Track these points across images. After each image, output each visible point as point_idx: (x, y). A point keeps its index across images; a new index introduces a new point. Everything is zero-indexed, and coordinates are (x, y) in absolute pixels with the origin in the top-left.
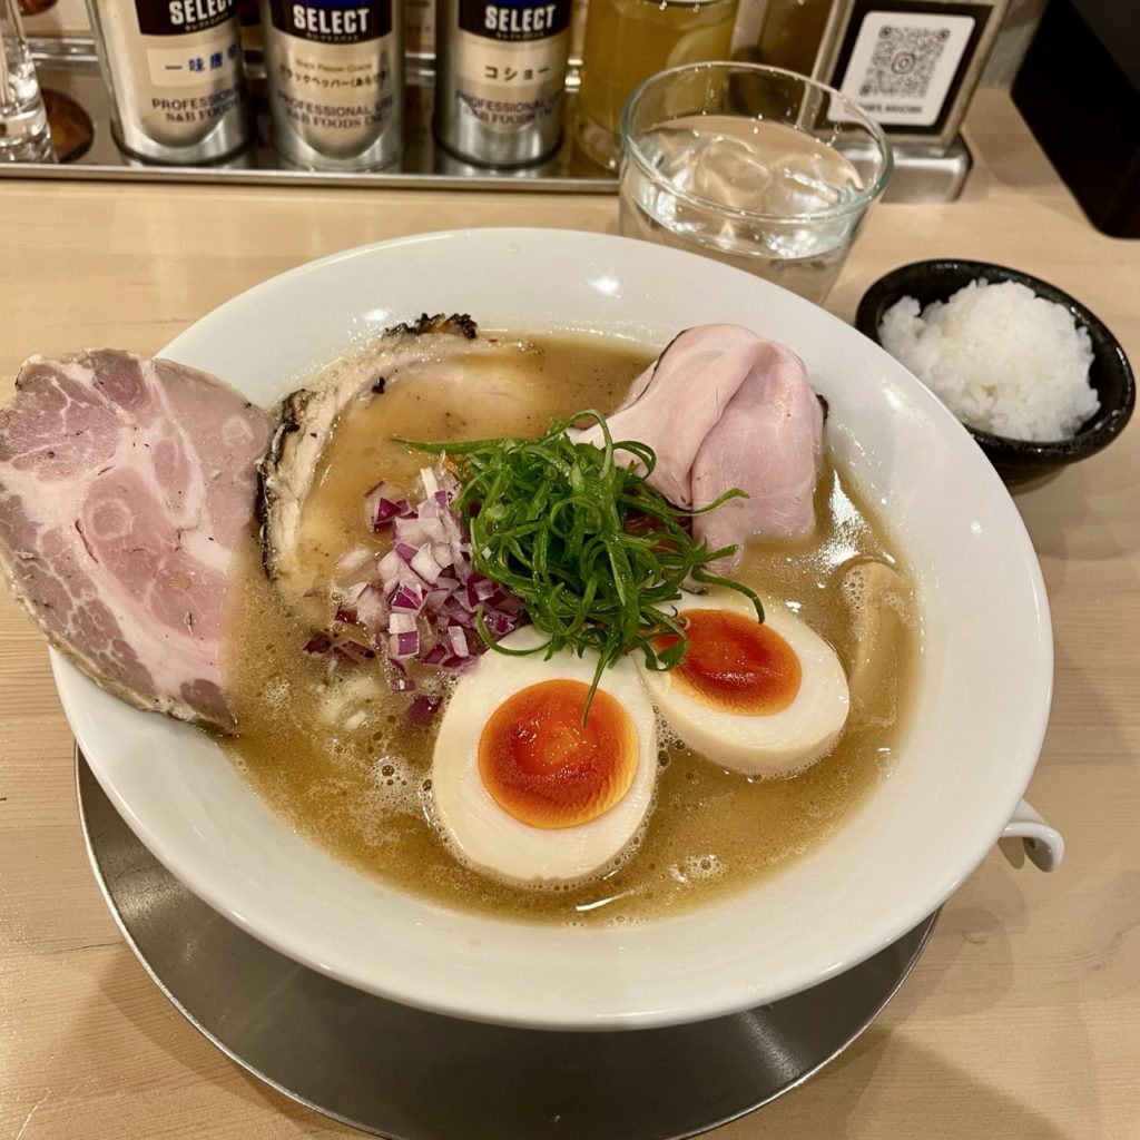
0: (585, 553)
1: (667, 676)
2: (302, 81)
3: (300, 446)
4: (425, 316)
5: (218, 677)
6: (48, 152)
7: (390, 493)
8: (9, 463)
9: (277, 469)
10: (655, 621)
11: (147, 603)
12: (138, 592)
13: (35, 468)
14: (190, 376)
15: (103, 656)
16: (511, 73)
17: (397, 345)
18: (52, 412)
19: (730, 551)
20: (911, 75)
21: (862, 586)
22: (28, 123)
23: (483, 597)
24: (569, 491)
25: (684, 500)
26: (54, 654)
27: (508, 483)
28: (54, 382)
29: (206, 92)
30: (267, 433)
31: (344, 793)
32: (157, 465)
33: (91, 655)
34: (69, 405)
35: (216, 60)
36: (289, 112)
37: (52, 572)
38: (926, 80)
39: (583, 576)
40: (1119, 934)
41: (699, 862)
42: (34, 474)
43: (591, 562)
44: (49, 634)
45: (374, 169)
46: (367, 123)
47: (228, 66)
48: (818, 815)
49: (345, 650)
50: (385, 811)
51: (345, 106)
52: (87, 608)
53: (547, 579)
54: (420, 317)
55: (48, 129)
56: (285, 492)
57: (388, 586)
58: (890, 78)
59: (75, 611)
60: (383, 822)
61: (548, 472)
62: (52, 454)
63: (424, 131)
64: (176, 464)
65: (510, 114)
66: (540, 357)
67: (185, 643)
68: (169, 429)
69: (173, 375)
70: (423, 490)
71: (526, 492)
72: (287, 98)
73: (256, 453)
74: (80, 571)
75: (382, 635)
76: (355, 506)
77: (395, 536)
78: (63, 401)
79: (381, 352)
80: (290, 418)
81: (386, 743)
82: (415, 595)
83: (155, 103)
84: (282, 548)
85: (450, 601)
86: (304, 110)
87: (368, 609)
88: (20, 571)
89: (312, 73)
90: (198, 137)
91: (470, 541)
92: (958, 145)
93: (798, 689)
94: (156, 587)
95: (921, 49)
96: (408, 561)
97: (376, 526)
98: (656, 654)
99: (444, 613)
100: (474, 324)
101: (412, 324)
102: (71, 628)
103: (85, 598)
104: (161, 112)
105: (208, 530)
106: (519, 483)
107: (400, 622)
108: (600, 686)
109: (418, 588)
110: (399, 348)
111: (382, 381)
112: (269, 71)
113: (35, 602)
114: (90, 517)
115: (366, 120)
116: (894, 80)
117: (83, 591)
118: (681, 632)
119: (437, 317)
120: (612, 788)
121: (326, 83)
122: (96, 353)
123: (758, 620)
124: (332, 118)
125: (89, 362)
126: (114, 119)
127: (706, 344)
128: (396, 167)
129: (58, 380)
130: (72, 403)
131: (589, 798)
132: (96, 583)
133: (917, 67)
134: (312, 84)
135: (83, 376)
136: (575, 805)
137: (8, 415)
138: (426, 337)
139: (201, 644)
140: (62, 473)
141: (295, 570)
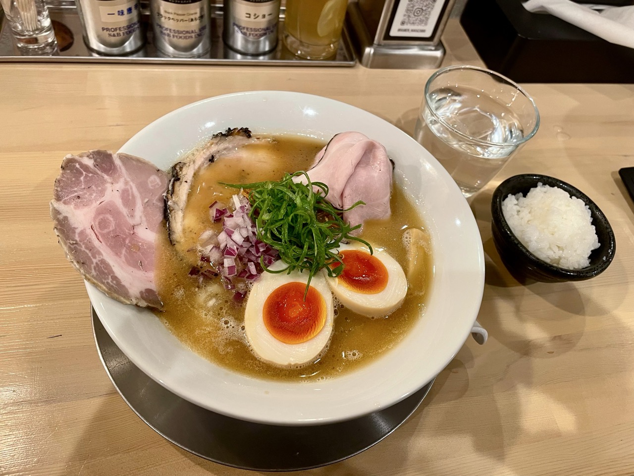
0: (303, 231)
1: (337, 279)
2: (167, 19)
3: (181, 187)
4: (229, 129)
5: (153, 286)
6: (56, 49)
7: (219, 206)
8: (61, 202)
9: (172, 197)
10: (331, 256)
11: (123, 259)
12: (119, 254)
13: (73, 203)
14: (133, 160)
15: (108, 283)
16: (256, 16)
17: (218, 142)
18: (78, 179)
19: (359, 226)
20: (421, 17)
21: (410, 238)
22: (46, 37)
23: (262, 250)
24: (295, 206)
25: (339, 205)
26: (87, 284)
27: (270, 203)
28: (77, 166)
29: (125, 24)
30: (167, 182)
31: (210, 333)
32: (122, 199)
33: (103, 283)
34: (84, 175)
35: (130, 10)
36: (161, 32)
37: (83, 248)
38: (427, 19)
39: (302, 241)
40: (508, 366)
41: (351, 353)
42: (72, 206)
43: (305, 235)
44: (85, 275)
45: (199, 57)
46: (196, 37)
47: (135, 13)
48: (396, 332)
49: (206, 273)
50: (226, 339)
51: (186, 30)
52: (99, 263)
53: (288, 243)
54: (227, 129)
55: (55, 39)
56: (176, 207)
57: (222, 246)
58: (413, 19)
59: (95, 264)
60: (226, 344)
61: (286, 198)
62: (79, 197)
63: (218, 37)
64: (130, 197)
65: (256, 33)
66: (279, 145)
67: (140, 274)
68: (126, 183)
69: (125, 159)
70: (234, 203)
71: (277, 206)
72: (161, 27)
73: (163, 190)
74: (95, 247)
75: (221, 267)
76: (206, 212)
77: (224, 225)
78: (82, 174)
79: (211, 144)
80: (175, 175)
81: (225, 311)
82: (234, 251)
83: (103, 29)
84: (176, 231)
85: (248, 251)
86: (168, 32)
87: (214, 256)
88: (71, 249)
89: (171, 16)
90: (122, 43)
91: (256, 227)
92: (440, 45)
93: (387, 282)
94: (126, 251)
95: (425, 6)
96: (230, 236)
97: (215, 220)
98: (331, 270)
99: (245, 256)
100: (250, 132)
101: (224, 133)
102: (94, 272)
103: (98, 258)
104: (106, 33)
105: (145, 224)
106: (275, 203)
107: (228, 262)
108: (311, 284)
109: (235, 247)
110: (220, 143)
111: (213, 157)
112: (151, 11)
113: (78, 262)
114: (97, 223)
115: (195, 35)
116: (414, 19)
117: (97, 256)
118: (342, 262)
119: (235, 129)
120: (317, 326)
121: (178, 20)
122: (94, 152)
123: (370, 254)
124: (180, 35)
125: (91, 156)
126: (85, 35)
127: (347, 140)
128: (208, 55)
129: (79, 165)
130: (86, 174)
131: (308, 331)
132: (101, 250)
133: (423, 14)
134: (171, 21)
135: (90, 163)
136: (302, 334)
137: (59, 181)
138: (230, 138)
139: (146, 273)
140: (84, 205)
141: (183, 240)
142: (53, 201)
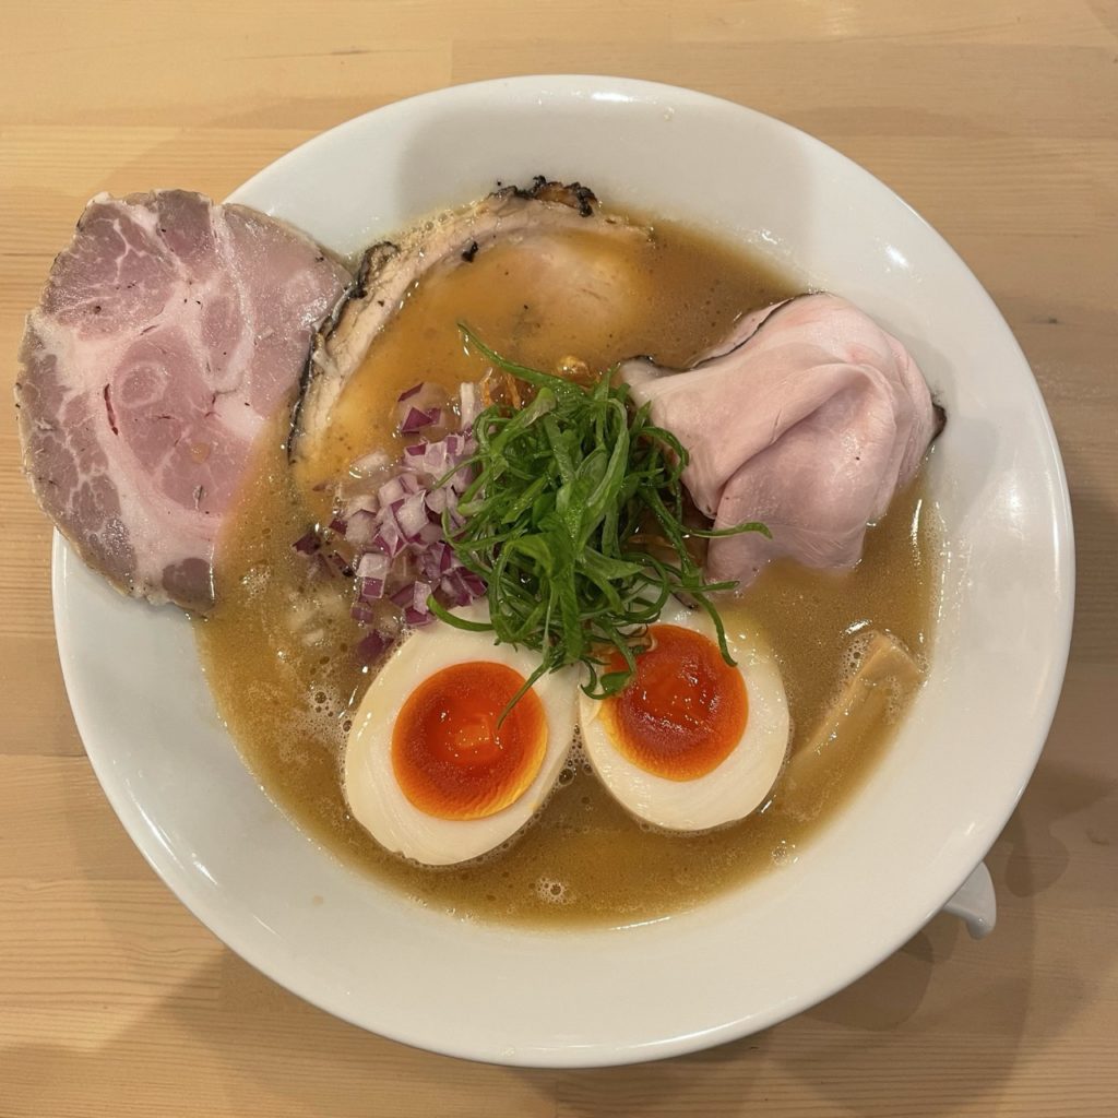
1: (599, 704)
3: (362, 314)
4: (541, 178)
5: (211, 554)
8: (53, 317)
9: (327, 342)
11: (159, 477)
12: (152, 464)
13: (79, 323)
15: (92, 539)
17: (504, 207)
18: (109, 259)
25: (709, 510)
28: (117, 227)
32: (206, 324)
33: (81, 538)
34: (127, 253)
37: (67, 443)
41: (551, 885)
42: (75, 331)
52: (91, 484)
56: (330, 369)
59: (79, 487)
60: (300, 743)
62: (98, 309)
64: (228, 322)
67: (188, 518)
69: (240, 217)
74: (96, 443)
78: (121, 248)
79: (482, 212)
80: (362, 277)
81: (330, 669)
84: (311, 427)
88: (34, 445)
94: (173, 459)
98: (599, 675)
100: (595, 199)
101: (524, 187)
102: (68, 509)
103: (93, 473)
105: (245, 395)
108: (536, 686)
109: (395, 541)
110: (504, 212)
113: (40, 479)
114: (121, 382)
117: (93, 466)
119: (554, 184)
122: (163, 195)
125: (155, 205)
129: (121, 224)
130: (131, 251)
131: (473, 798)
132: (107, 453)
135: (146, 220)
137: (63, 262)
138: (536, 205)
139: (206, 518)
140: (104, 331)
141: (315, 456)
142: (36, 311)
